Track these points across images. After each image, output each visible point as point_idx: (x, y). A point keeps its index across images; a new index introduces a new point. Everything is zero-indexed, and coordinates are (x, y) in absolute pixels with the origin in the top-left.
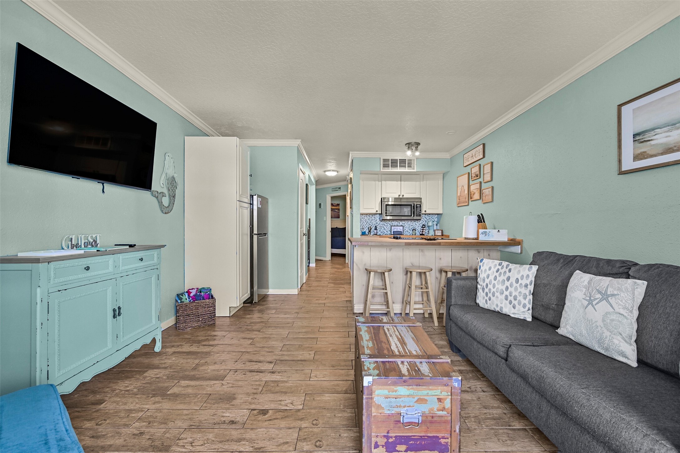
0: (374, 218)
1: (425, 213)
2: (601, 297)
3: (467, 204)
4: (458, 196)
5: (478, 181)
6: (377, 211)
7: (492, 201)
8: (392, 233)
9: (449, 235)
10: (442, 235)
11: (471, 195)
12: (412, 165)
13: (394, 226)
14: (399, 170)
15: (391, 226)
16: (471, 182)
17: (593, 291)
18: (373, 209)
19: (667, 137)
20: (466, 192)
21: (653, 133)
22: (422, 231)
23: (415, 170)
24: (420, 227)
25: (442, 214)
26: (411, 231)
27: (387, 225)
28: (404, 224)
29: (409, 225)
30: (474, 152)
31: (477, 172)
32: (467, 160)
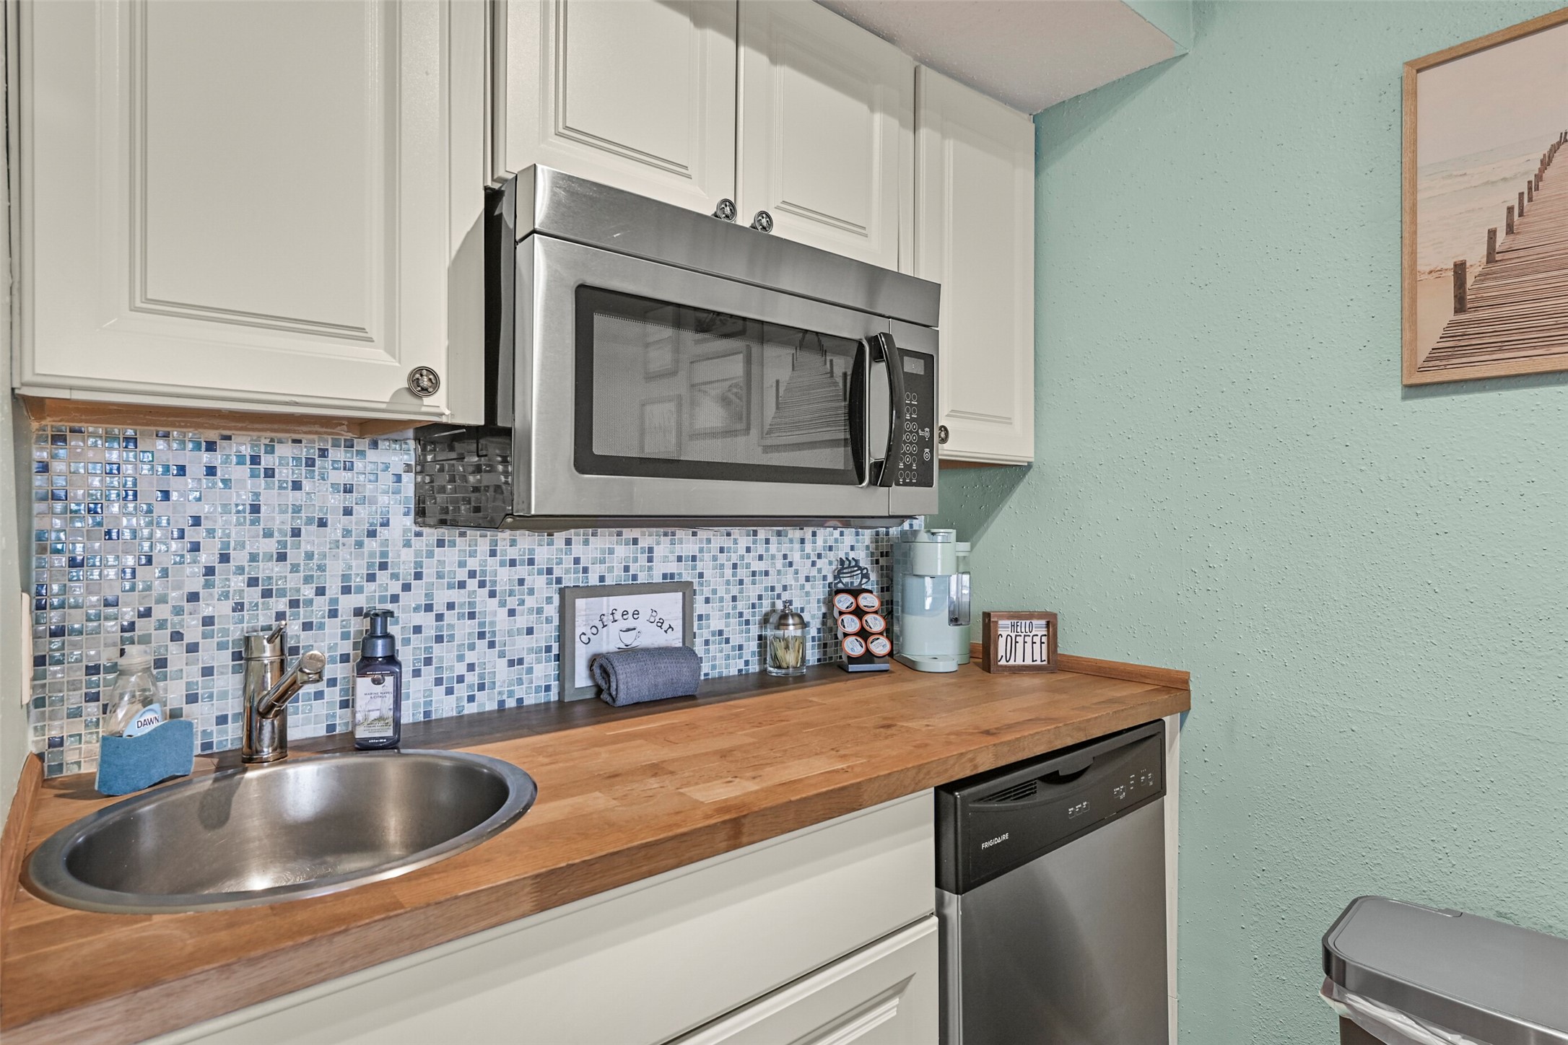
6: (422, 382)
13: (602, 590)
15: (566, 597)
18: (357, 334)
24: (820, 591)
25: (1030, 466)
26: (755, 630)
27: (521, 582)
28: (694, 568)
29: (735, 566)
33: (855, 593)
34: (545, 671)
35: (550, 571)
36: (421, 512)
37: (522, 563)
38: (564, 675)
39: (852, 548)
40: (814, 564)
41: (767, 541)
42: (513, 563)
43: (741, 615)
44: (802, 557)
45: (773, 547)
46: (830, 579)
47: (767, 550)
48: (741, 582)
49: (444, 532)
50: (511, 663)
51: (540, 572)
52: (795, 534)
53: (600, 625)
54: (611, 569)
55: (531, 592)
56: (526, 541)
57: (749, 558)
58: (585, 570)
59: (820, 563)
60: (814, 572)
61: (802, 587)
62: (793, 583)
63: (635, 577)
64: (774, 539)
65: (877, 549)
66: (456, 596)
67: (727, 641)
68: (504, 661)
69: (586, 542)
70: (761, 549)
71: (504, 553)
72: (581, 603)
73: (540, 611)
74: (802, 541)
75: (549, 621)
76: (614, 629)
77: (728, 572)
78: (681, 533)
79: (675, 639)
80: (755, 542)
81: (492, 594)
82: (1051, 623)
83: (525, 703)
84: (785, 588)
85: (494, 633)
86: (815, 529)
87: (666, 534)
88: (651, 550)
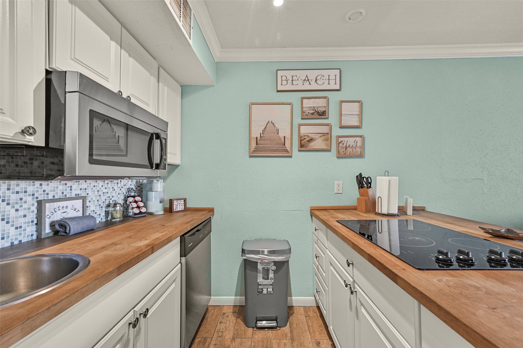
3: (287, 154)
5: (326, 121)
7: (363, 156)
11: (300, 140)
15: (41, 203)
16: (298, 120)
25: (179, 165)
26: (104, 209)
27: (21, 199)
28: (86, 192)
29: (98, 191)
30: (312, 74)
31: (319, 107)
32: (290, 82)
33: (134, 197)
34: (31, 229)
35: (33, 195)
37: (22, 192)
38: (39, 230)
39: (131, 185)
40: (121, 190)
41: (108, 183)
42: (17, 192)
43: (100, 205)
44: (117, 188)
45: (109, 185)
46: (125, 193)
47: (108, 186)
48: (100, 196)
50: (17, 228)
51: (29, 195)
52: (116, 181)
53: (54, 212)
54: (57, 193)
55: (25, 202)
56: (23, 184)
57: (102, 189)
58: (47, 194)
59: (122, 189)
60: (121, 192)
61: (117, 196)
62: (115, 195)
63: (66, 196)
64: (110, 183)
65: (137, 185)
67: (96, 213)
68: (14, 228)
69: (48, 185)
70: (106, 186)
71: (14, 189)
72: (47, 205)
73: (29, 209)
74: (118, 183)
75: (33, 212)
76: (59, 213)
77: (96, 193)
78: (81, 181)
79: (80, 214)
80: (104, 184)
81: (8, 204)
82: (185, 200)
83: (23, 241)
84: (113, 197)
85: (9, 218)
86: (121, 180)
87: (76, 182)
88: (71, 187)
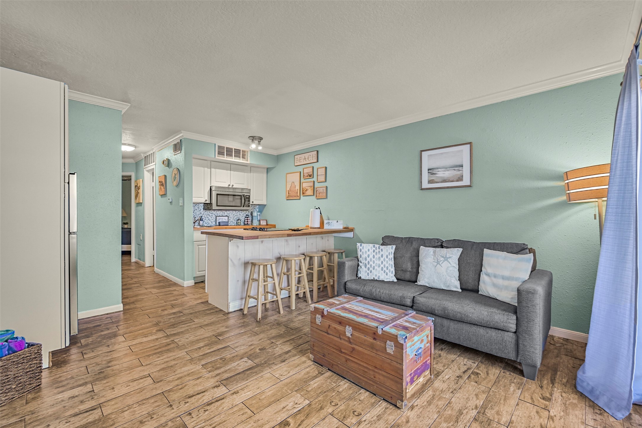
0: (197, 208)
1: (253, 204)
2: (444, 259)
3: (299, 198)
4: (287, 190)
5: (312, 180)
6: (206, 201)
7: (327, 198)
8: (218, 224)
9: (274, 224)
10: (267, 225)
11: (303, 191)
12: (246, 157)
13: (220, 216)
14: (233, 159)
15: (216, 217)
16: (302, 180)
17: (438, 257)
18: (202, 198)
19: (443, 174)
20: (298, 187)
21: (437, 170)
22: (246, 221)
23: (248, 162)
24: (244, 217)
25: (267, 205)
26: (236, 221)
28: (229, 215)
30: (306, 155)
31: (309, 172)
32: (299, 161)
33: (247, 218)
34: (214, 223)
35: (215, 214)
36: (204, 209)
38: (216, 223)
39: (248, 213)
40: (243, 215)
42: (211, 214)
43: (234, 219)
48: (234, 216)
49: (206, 211)
50: (211, 222)
52: (241, 212)
53: (219, 219)
54: (221, 214)
55: (213, 216)
56: (213, 212)
57: (235, 214)
58: (218, 214)
63: (223, 215)
64: (238, 212)
66: (206, 216)
67: (233, 222)
69: (218, 212)
72: (217, 217)
73: (214, 218)
76: (221, 219)
78: (228, 212)
79: (227, 221)
82: (266, 220)
83: (212, 226)
84: (239, 217)
85: (210, 219)
87: (226, 212)
88: (224, 213)
